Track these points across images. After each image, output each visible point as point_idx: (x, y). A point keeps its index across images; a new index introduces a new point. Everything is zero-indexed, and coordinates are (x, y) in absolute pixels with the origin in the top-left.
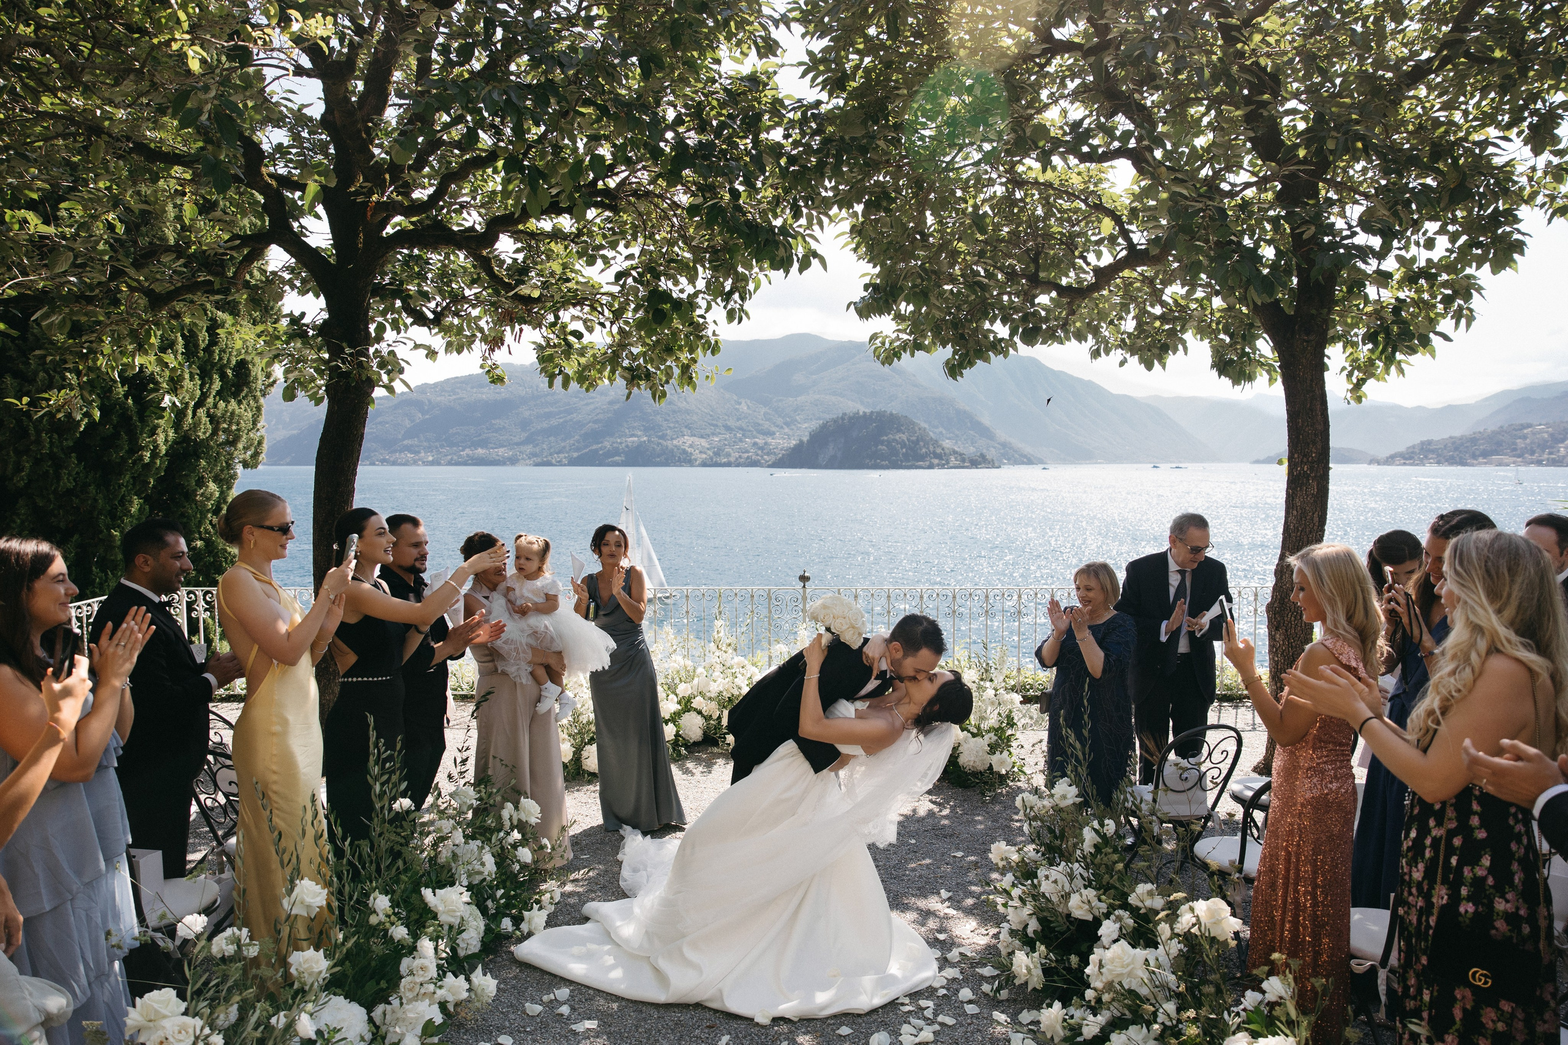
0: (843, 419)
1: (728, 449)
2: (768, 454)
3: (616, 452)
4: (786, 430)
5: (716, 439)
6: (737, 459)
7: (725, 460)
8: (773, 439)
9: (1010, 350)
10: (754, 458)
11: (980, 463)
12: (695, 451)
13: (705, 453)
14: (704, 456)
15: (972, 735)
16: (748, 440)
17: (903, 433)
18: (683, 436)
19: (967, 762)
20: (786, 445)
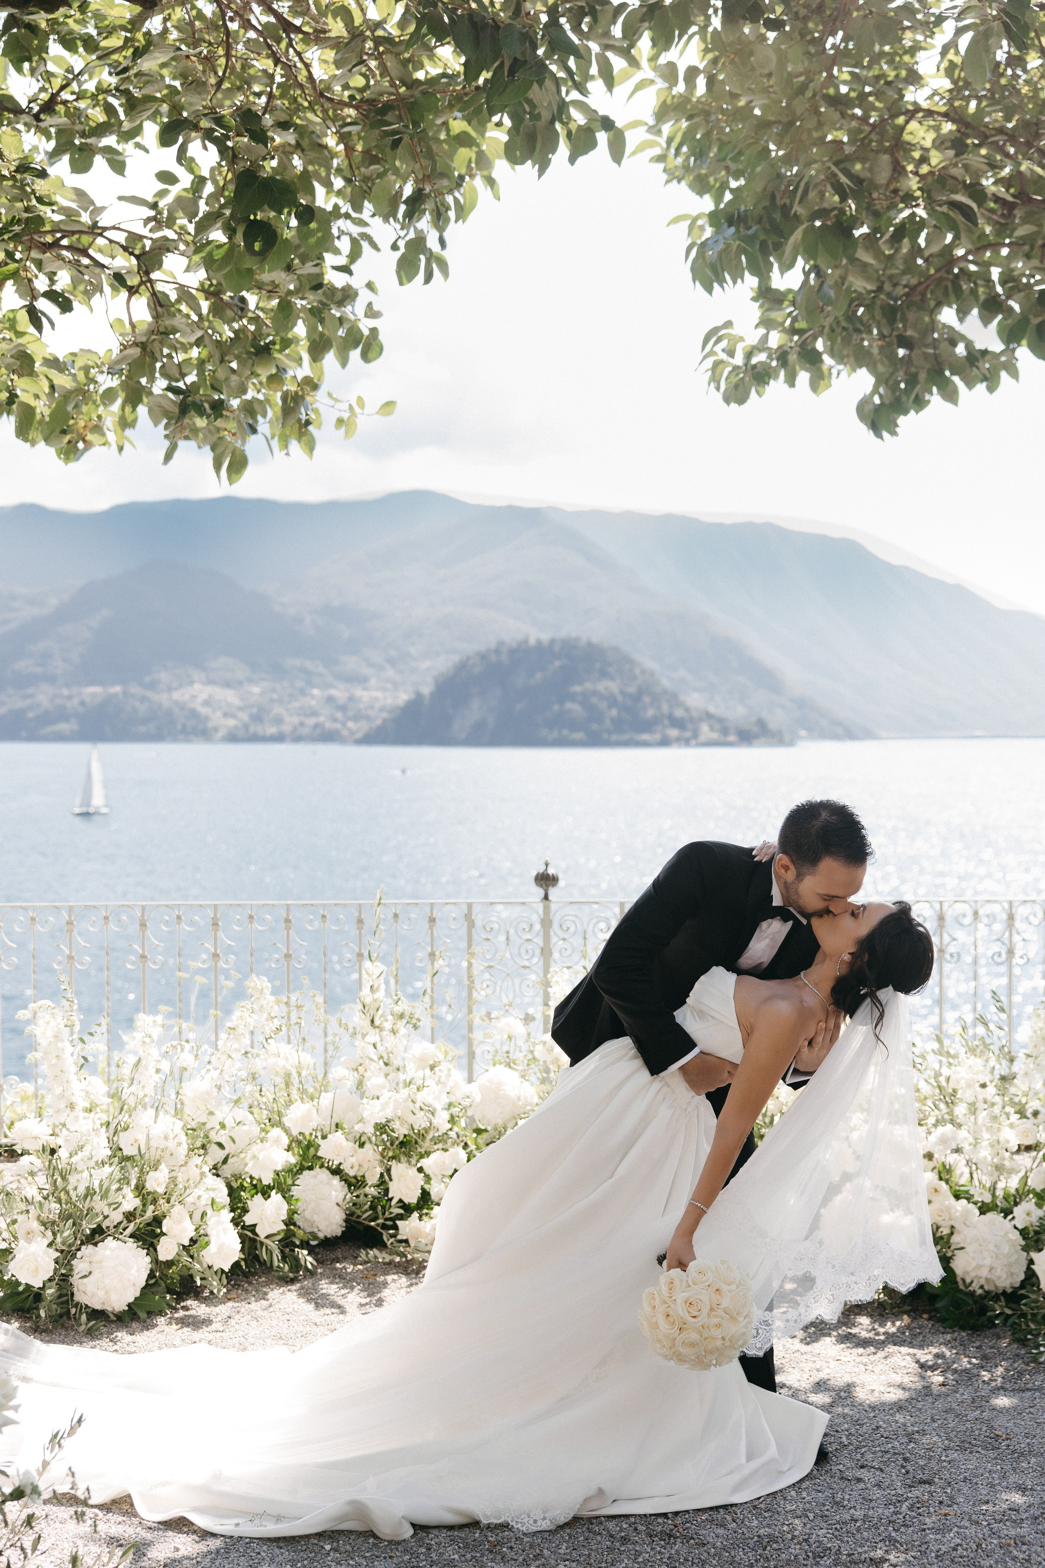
0: (497, 651)
1: (277, 710)
2: (356, 718)
3: (61, 715)
4: (390, 673)
5: (256, 690)
6: (295, 729)
7: (272, 730)
8: (365, 689)
9: (1004, 374)
10: (329, 725)
11: (756, 737)
12: (214, 712)
13: (234, 716)
14: (231, 722)
15: (980, 1208)
16: (316, 692)
17: (613, 679)
18: (191, 683)
19: (974, 1269)
20: (389, 701)
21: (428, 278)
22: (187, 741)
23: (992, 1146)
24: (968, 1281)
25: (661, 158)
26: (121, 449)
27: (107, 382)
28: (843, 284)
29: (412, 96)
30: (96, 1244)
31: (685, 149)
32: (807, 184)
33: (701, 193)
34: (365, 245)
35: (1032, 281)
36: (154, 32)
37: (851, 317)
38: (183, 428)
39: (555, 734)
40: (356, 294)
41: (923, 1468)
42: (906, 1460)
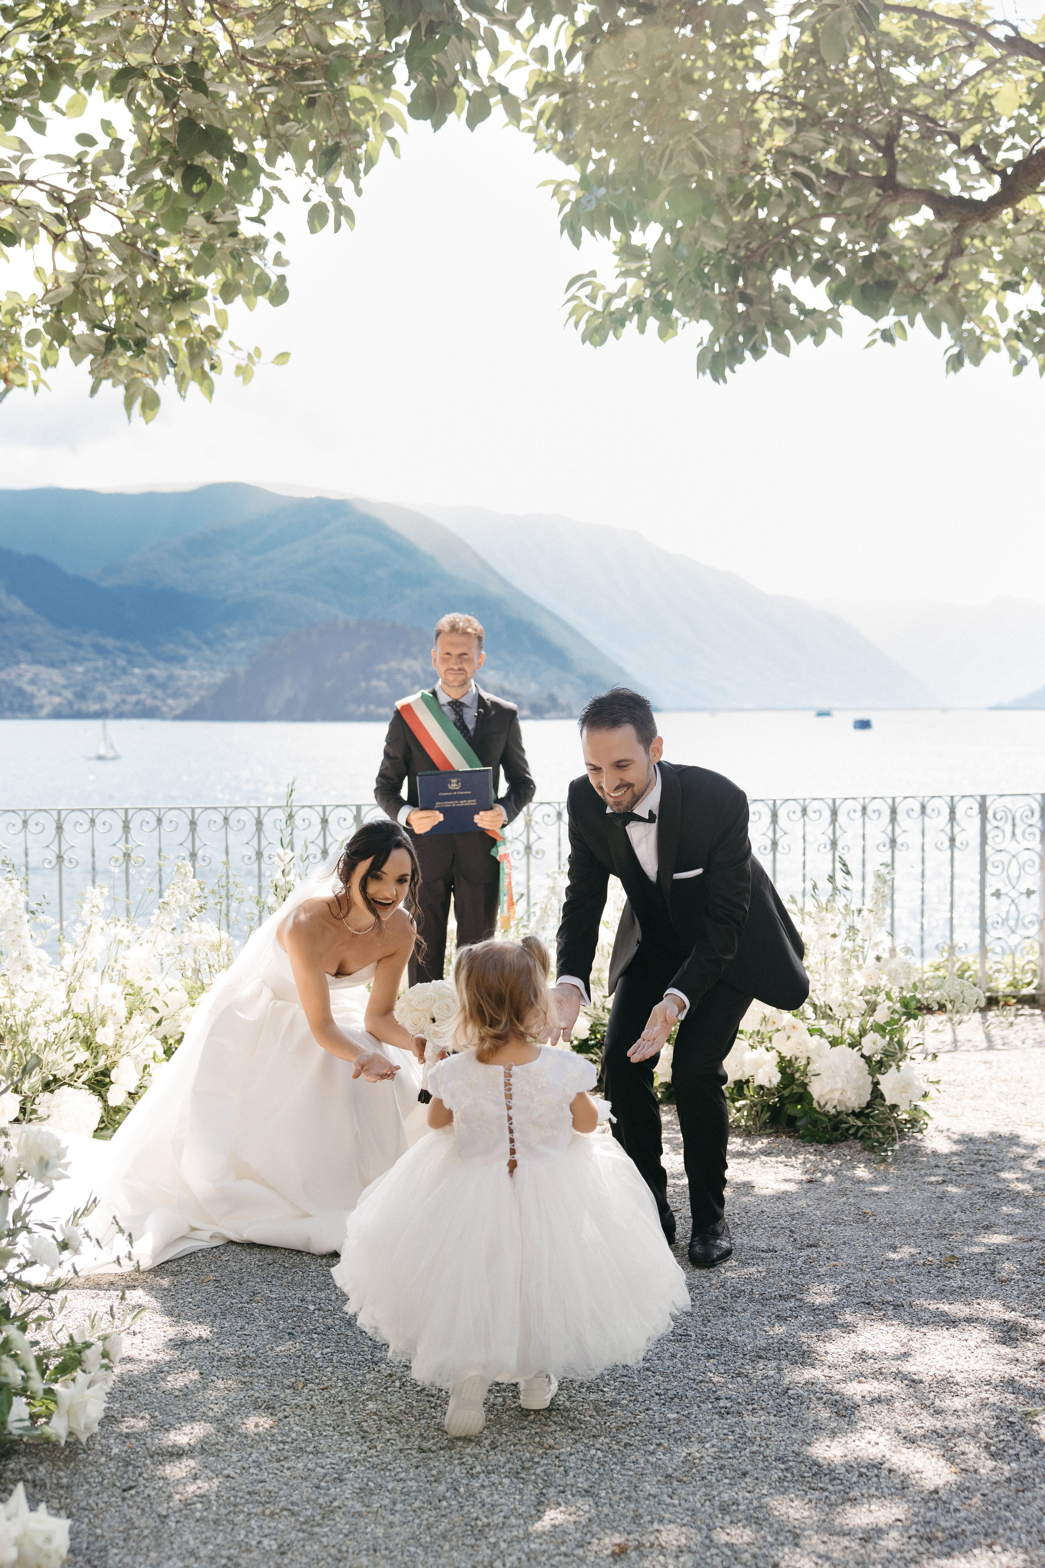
1: (100, 688)
4: (207, 654)
5: (80, 669)
6: (117, 705)
7: (95, 707)
8: (183, 668)
9: (829, 331)
10: (149, 702)
11: (548, 711)
12: (39, 690)
13: (59, 694)
14: (57, 700)
15: (830, 1042)
16: (137, 671)
17: (415, 658)
18: (18, 662)
19: (828, 1092)
20: (206, 680)
21: (338, 227)
22: (14, 717)
23: (843, 986)
24: (822, 1103)
25: (533, 129)
26: (36, 389)
27: (29, 323)
28: (696, 244)
29: (326, 59)
30: (52, 1092)
31: (554, 124)
32: (672, 151)
33: (569, 162)
34: (275, 197)
35: (857, 247)
36: (71, 5)
37: (699, 273)
38: (106, 364)
39: (362, 709)
40: (266, 244)
41: (808, 1237)
42: (791, 1231)
